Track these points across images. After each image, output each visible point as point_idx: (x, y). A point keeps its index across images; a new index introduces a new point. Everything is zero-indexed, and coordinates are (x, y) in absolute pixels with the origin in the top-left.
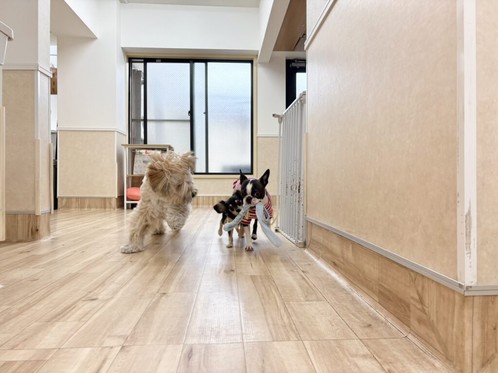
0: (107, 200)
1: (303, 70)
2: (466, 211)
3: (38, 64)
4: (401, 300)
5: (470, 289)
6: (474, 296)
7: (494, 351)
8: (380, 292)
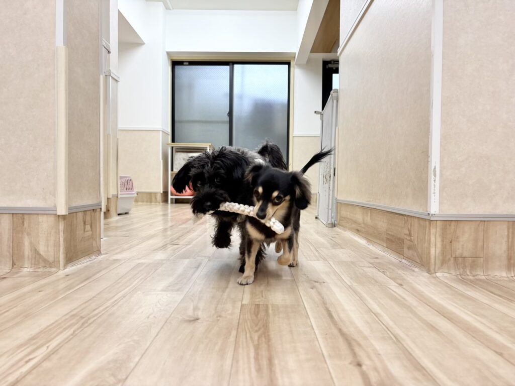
0: (153, 195)
1: (337, 71)
2: (433, 168)
3: (110, 70)
4: (399, 239)
5: (434, 216)
6: (437, 221)
7: (450, 256)
8: (388, 239)
